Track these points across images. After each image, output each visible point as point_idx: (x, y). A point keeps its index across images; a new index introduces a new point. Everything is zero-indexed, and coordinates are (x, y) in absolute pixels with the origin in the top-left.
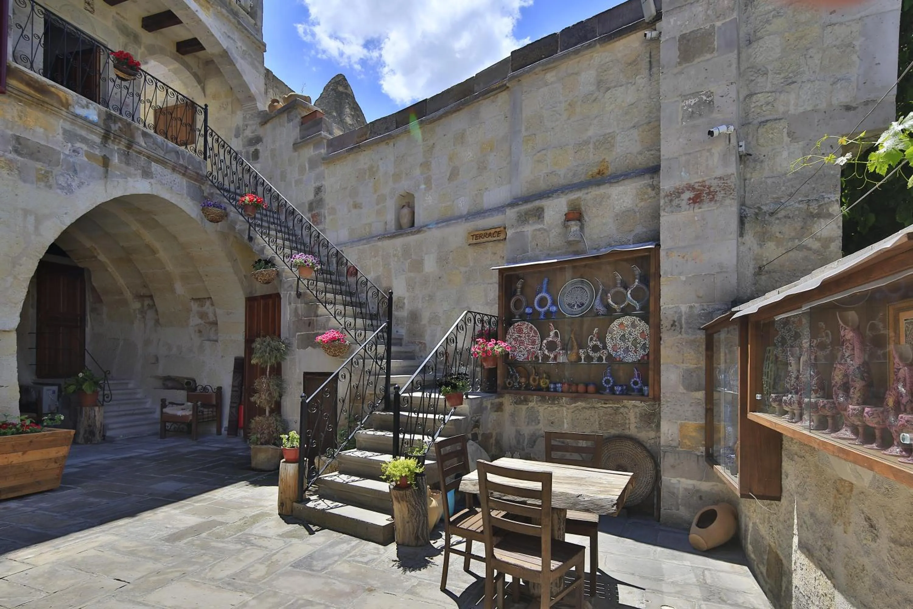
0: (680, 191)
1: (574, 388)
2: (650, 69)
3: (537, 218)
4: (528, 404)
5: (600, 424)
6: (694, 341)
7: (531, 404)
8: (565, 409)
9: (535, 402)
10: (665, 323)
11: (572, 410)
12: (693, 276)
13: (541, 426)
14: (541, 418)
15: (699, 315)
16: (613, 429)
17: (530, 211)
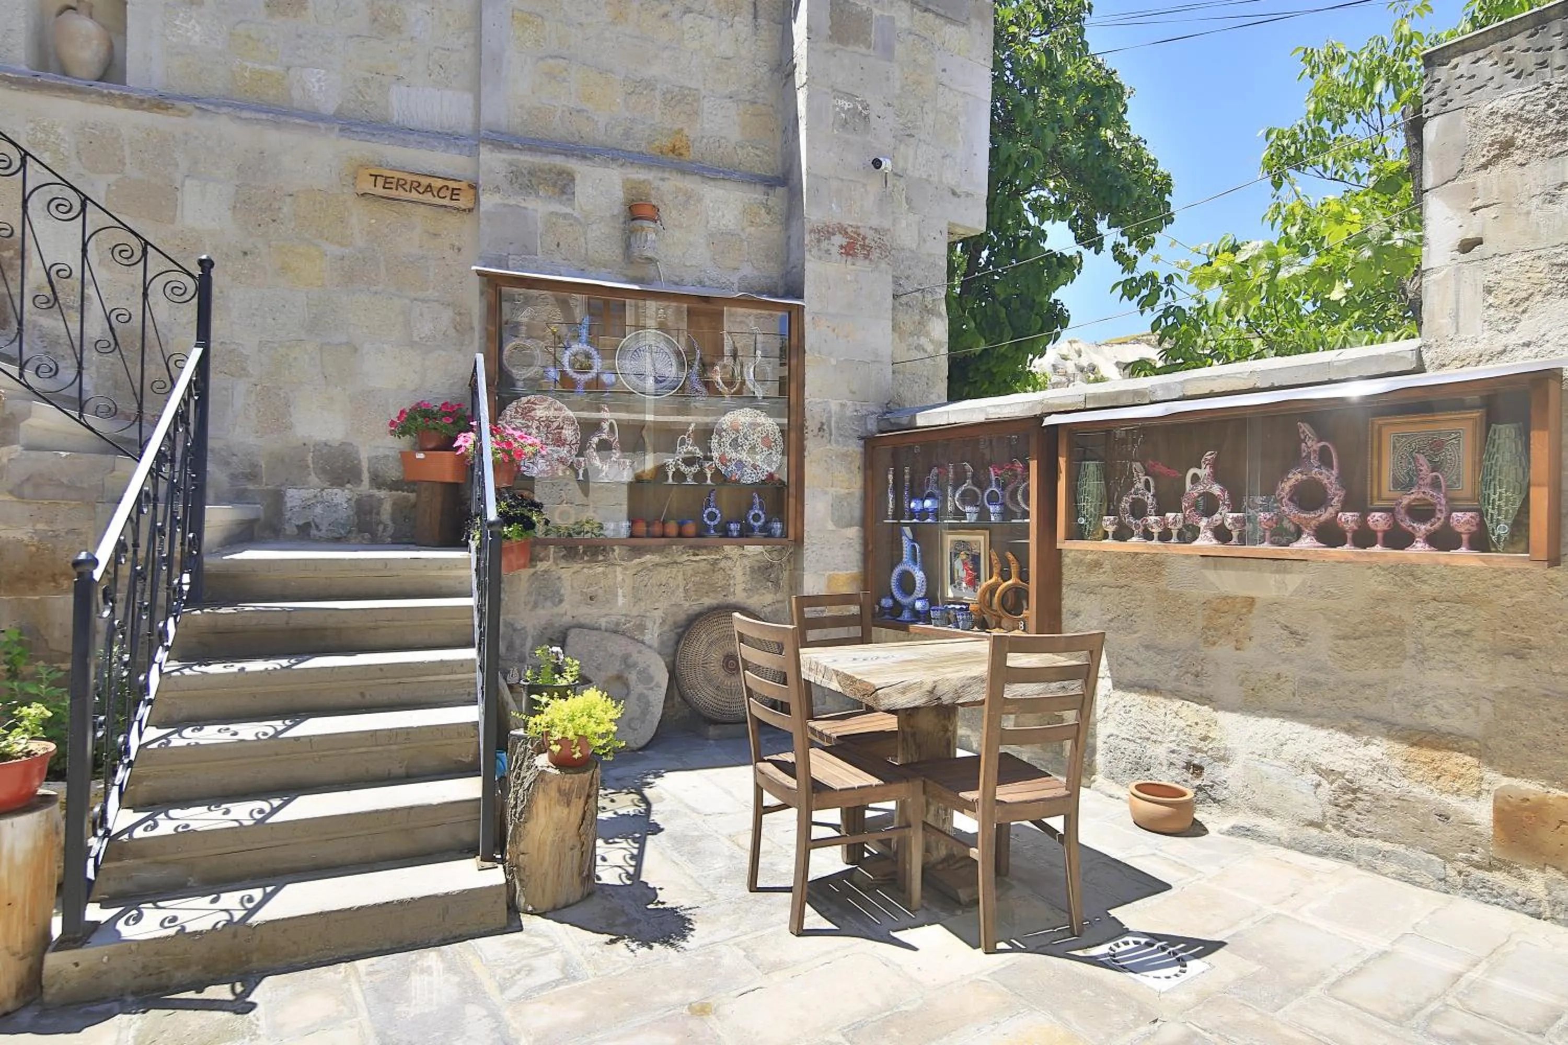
0: (830, 230)
1: (657, 529)
2: (755, 18)
3: (557, 190)
4: (535, 566)
5: (686, 591)
6: (845, 455)
7: (541, 566)
8: (619, 569)
9: (551, 560)
10: (811, 425)
11: (634, 571)
12: (845, 360)
13: (565, 606)
14: (566, 591)
15: (851, 418)
16: (708, 597)
17: (542, 171)
